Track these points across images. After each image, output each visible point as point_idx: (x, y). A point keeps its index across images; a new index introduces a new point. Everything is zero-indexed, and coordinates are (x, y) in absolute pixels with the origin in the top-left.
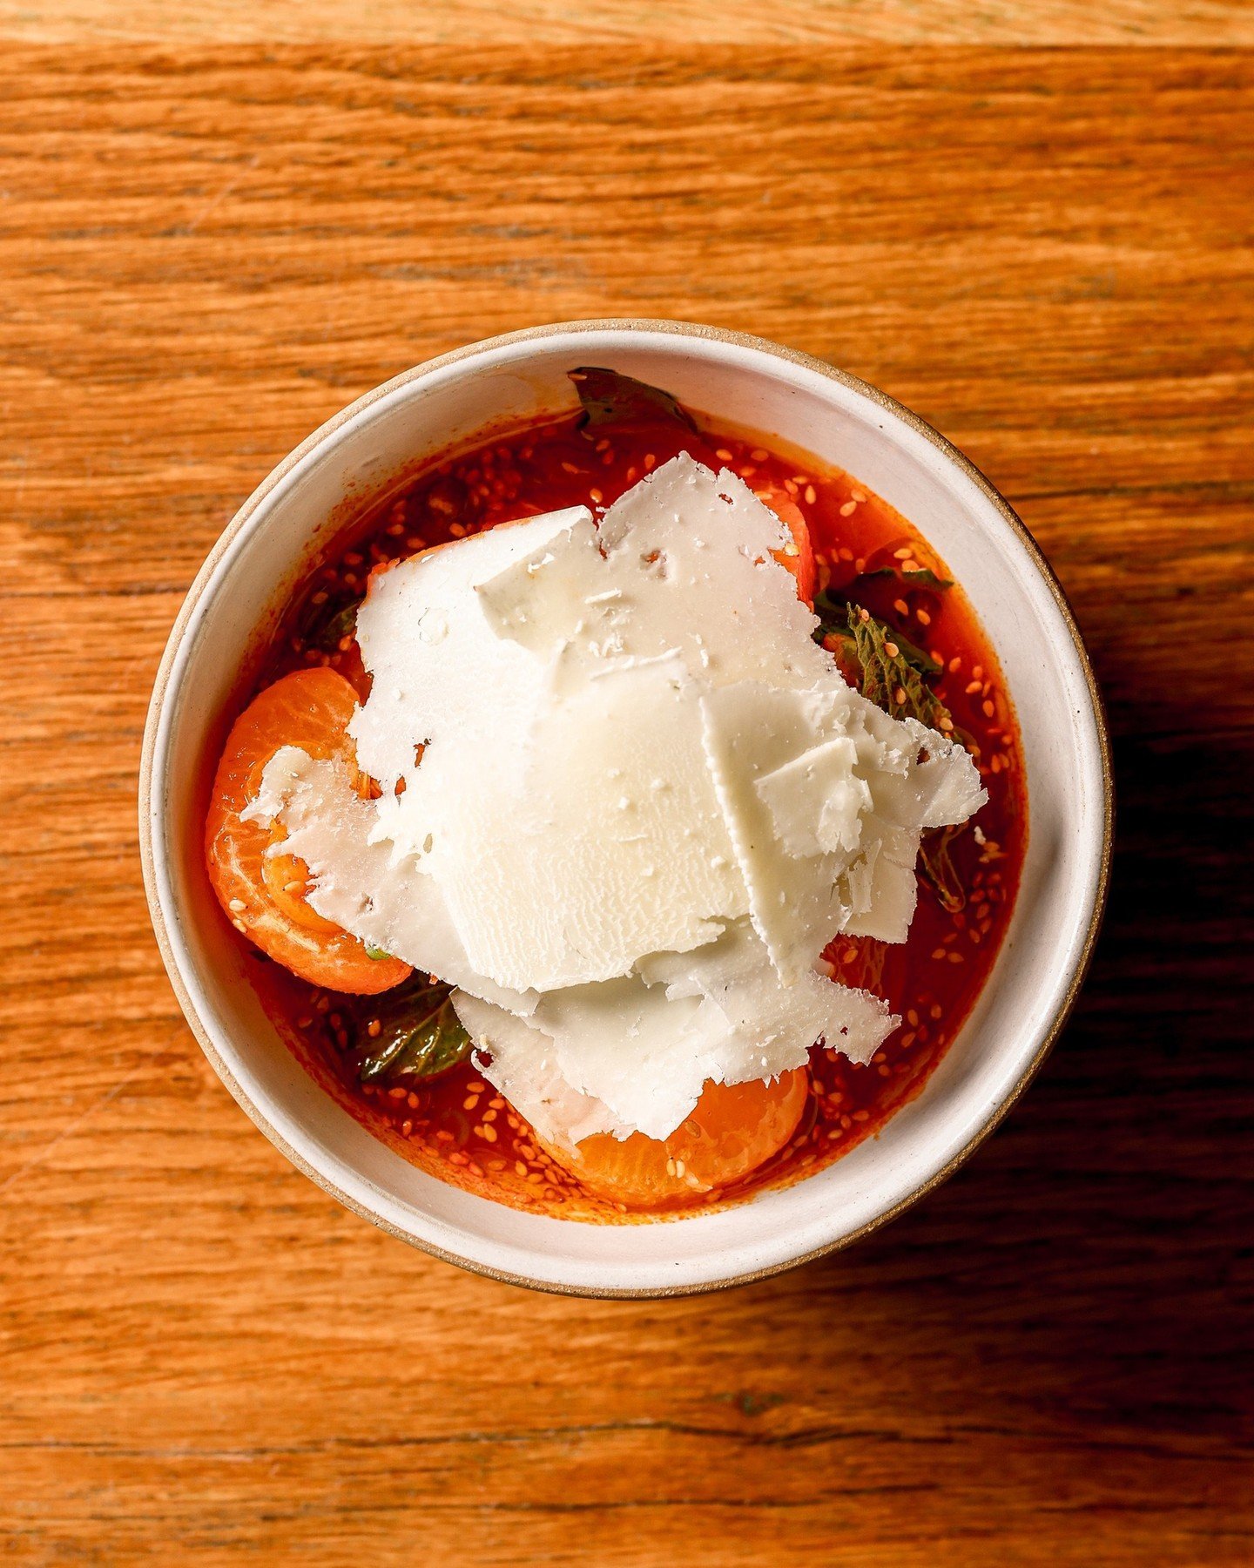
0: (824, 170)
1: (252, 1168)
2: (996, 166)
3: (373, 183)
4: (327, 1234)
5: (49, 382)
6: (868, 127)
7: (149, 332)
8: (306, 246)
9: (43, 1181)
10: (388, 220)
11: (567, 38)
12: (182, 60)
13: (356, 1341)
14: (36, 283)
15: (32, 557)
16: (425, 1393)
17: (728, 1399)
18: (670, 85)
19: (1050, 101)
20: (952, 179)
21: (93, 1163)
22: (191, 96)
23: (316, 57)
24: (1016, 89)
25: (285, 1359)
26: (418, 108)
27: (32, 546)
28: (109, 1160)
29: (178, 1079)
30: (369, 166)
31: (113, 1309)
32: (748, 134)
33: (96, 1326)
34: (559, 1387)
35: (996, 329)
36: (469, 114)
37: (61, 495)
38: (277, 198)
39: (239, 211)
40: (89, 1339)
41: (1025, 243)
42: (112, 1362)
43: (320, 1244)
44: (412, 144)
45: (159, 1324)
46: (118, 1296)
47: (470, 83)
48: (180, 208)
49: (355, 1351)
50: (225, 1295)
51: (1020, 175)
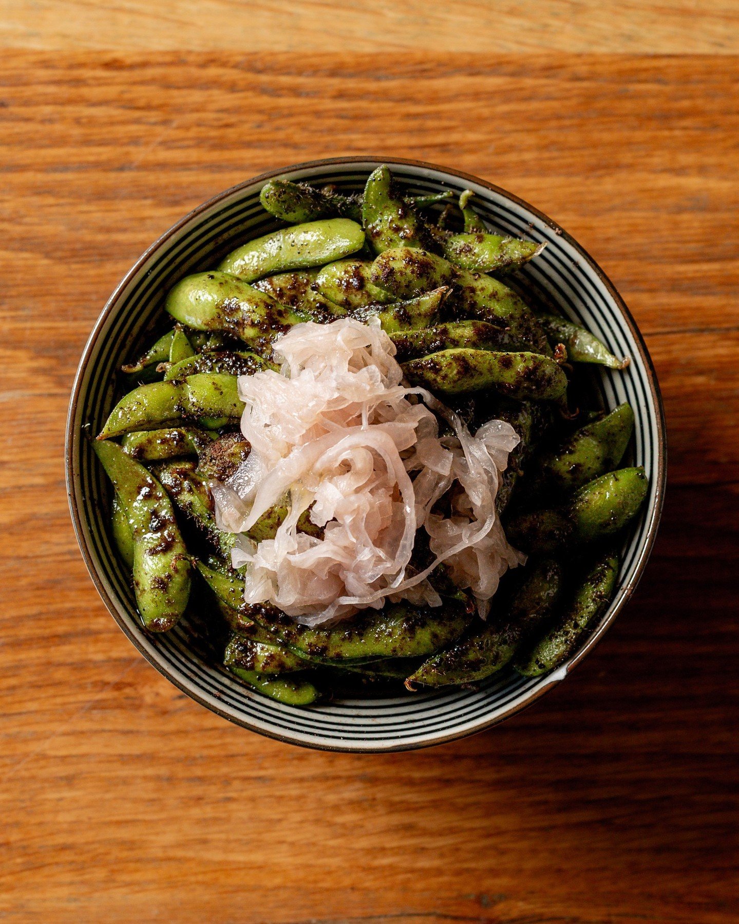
0: (529, 131)
1: (174, 754)
2: (633, 128)
3: (248, 138)
4: (221, 795)
5: (45, 262)
6: (555, 104)
7: (108, 230)
8: (206, 177)
9: (42, 763)
10: (257, 161)
11: (368, 49)
12: (129, 61)
13: (239, 862)
14: (36, 200)
15: (36, 371)
16: (283, 895)
17: (472, 897)
18: (431, 78)
19: (668, 89)
20: (606, 137)
21: (74, 751)
22: (135, 83)
23: (211, 60)
24: (645, 81)
25: (196, 874)
26: (276, 92)
27: (35, 364)
28: (84, 749)
29: (127, 698)
30: (246, 127)
31: (87, 843)
32: (482, 109)
33: (76, 854)
34: (366, 890)
35: (634, 229)
36: (308, 95)
37: (53, 332)
38: (188, 147)
39: (164, 155)
40: (72, 862)
41: (652, 176)
42: (87, 877)
43: (218, 802)
44: (272, 114)
45: (116, 853)
46: (90, 836)
47: (308, 76)
48: (127, 153)
49: (239, 869)
50: (157, 834)
51: (649, 134)
